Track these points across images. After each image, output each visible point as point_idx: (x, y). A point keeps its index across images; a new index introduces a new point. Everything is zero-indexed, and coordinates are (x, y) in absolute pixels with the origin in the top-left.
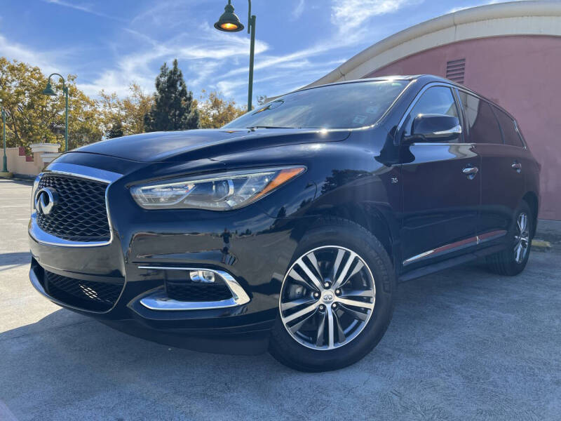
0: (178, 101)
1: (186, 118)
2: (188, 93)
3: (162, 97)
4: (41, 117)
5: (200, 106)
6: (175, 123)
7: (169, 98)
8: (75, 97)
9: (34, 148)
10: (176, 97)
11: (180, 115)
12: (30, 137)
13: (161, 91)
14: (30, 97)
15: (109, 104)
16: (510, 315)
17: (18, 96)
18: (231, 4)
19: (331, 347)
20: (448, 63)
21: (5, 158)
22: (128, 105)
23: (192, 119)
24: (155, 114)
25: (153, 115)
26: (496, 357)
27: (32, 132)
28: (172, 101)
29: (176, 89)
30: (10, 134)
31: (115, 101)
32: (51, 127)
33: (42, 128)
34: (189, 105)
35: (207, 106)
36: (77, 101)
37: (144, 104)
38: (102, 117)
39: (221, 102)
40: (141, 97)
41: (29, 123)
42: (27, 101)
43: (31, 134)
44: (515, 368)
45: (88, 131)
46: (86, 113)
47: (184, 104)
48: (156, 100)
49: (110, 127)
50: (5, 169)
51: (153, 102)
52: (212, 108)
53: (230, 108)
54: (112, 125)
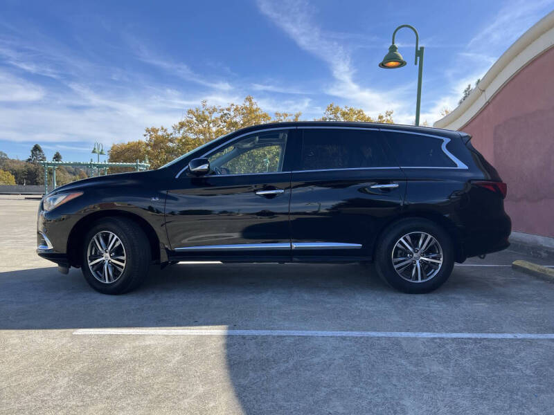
18: (395, 44)
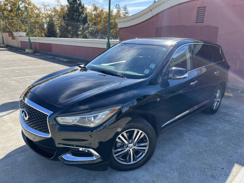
0: (78, 8)
1: (82, 17)
2: (82, 4)
3: (70, 6)
4: (16, 16)
5: (88, 10)
6: (77, 20)
7: (73, 7)
8: (30, 6)
9: (15, 34)
10: (77, 7)
11: (79, 15)
12: (12, 26)
13: (70, 3)
14: (11, 7)
15: (47, 9)
16: (204, 138)
17: (5, 6)
19: (132, 162)
20: (198, 8)
21: (3, 38)
22: (55, 10)
23: (85, 17)
24: (68, 15)
25: (67, 15)
26: (193, 163)
27: (13, 23)
28: (75, 9)
29: (77, 2)
30: (3, 24)
31: (49, 8)
32: (21, 20)
33: (17, 21)
34: (83, 11)
35: (91, 10)
36: (32, 8)
37: (62, 9)
38: (44, 15)
39: (98, 8)
40: (61, 6)
41: (12, 19)
42: (9, 8)
43: (13, 24)
44: (198, 168)
45: (38, 23)
46: (36, 14)
47: (81, 10)
48: (68, 8)
49: (48, 20)
50: (4, 43)
51: (66, 8)
52: (94, 10)
53: (102, 11)
54: (48, 19)
